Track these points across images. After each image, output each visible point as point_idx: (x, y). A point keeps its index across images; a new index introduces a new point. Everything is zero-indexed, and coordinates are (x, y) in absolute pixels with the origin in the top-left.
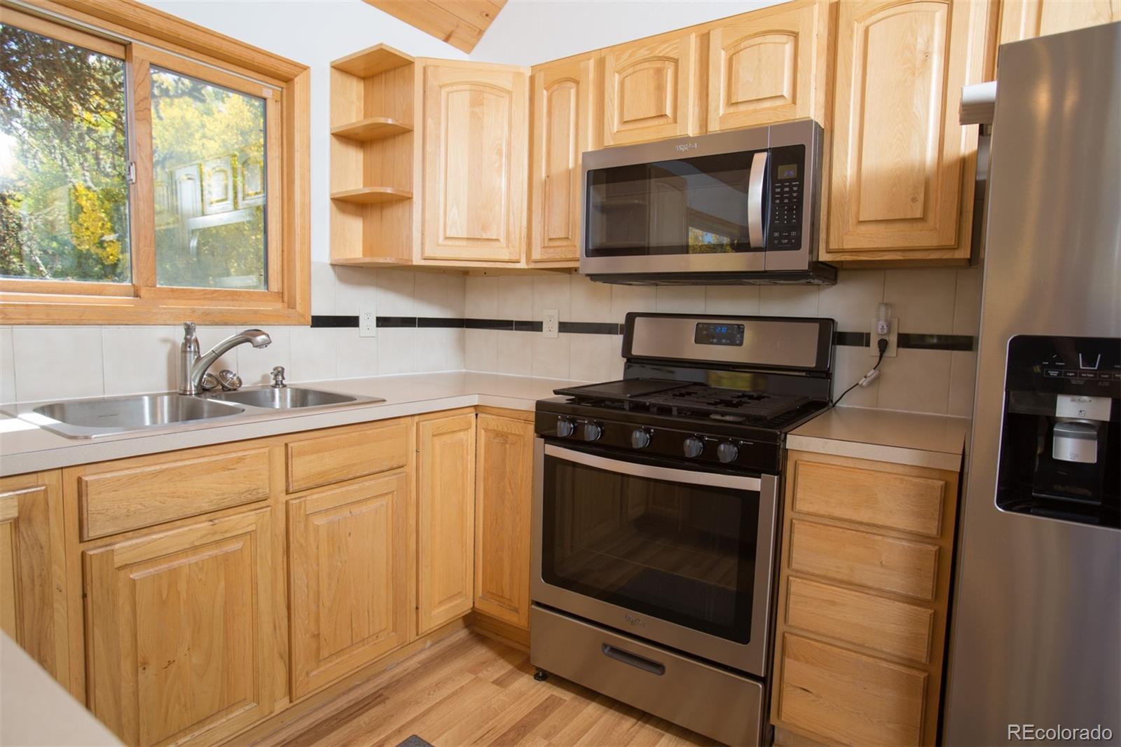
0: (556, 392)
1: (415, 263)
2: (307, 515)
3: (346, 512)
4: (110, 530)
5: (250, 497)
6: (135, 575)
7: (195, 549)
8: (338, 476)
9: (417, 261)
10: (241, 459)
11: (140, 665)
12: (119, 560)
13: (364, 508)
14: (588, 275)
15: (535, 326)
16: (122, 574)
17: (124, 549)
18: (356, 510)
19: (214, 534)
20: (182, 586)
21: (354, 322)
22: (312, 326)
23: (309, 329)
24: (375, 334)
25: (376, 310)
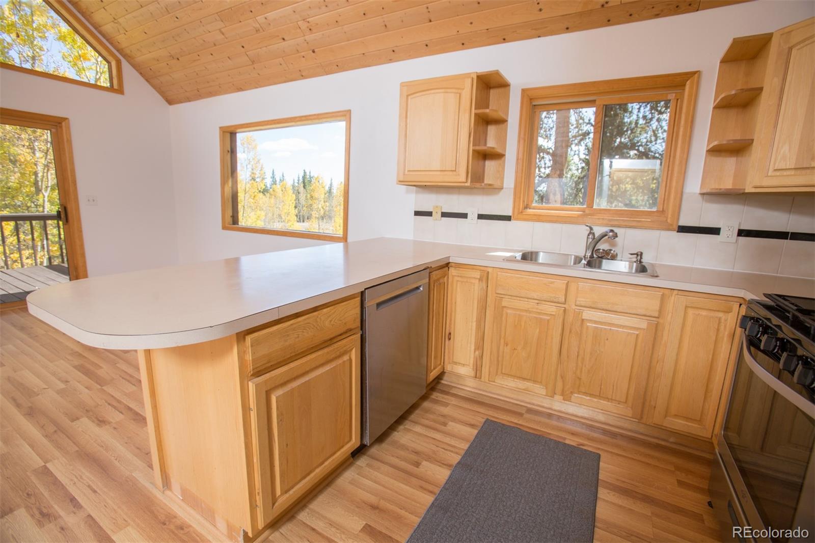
2: (583, 319)
5: (556, 301)
6: (508, 311)
7: (529, 312)
10: (553, 283)
11: (506, 344)
12: (504, 304)
16: (504, 309)
17: (506, 301)
19: (537, 308)
20: (523, 323)
21: (715, 231)
22: (678, 232)
23: (675, 233)
24: (735, 241)
25: (740, 224)
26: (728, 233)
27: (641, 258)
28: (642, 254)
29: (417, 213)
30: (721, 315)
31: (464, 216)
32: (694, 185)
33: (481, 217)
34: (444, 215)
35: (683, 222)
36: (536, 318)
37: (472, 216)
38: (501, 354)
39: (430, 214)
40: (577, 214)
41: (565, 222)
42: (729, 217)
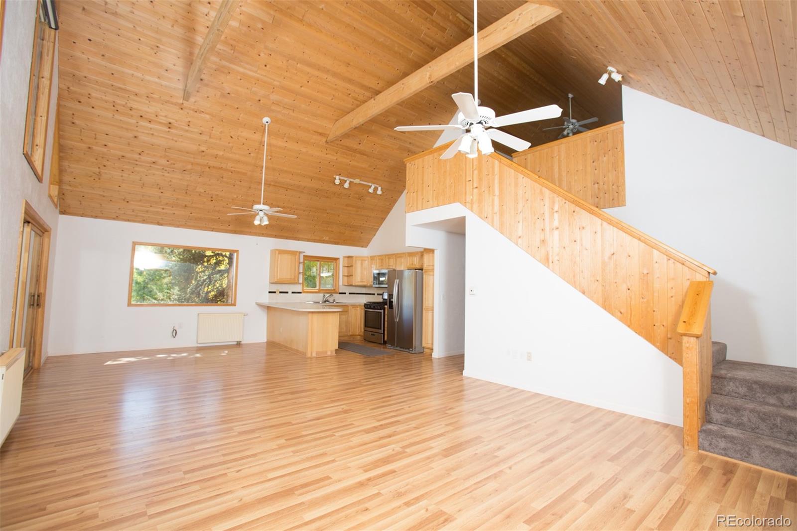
0: (366, 302)
9: (353, 285)
14: (374, 287)
21: (345, 293)
24: (349, 295)
25: (350, 292)
26: (347, 294)
28: (335, 300)
29: (270, 292)
32: (341, 283)
33: (293, 293)
34: (280, 292)
35: (340, 292)
37: (290, 292)
39: (275, 292)
40: (317, 291)
41: (316, 292)
42: (348, 290)
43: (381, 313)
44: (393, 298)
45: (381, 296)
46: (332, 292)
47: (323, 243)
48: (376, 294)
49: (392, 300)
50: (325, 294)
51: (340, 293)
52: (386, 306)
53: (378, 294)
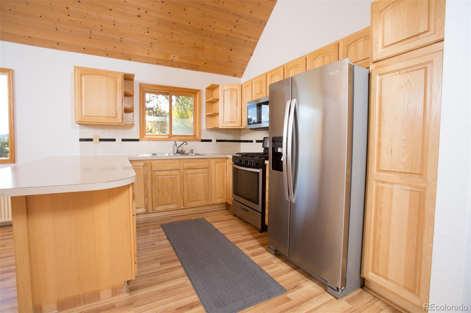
0: (236, 154)
1: (220, 128)
2: (187, 174)
3: (195, 175)
4: (155, 170)
5: (177, 169)
6: (158, 177)
7: (167, 175)
8: (193, 168)
9: (220, 127)
10: (175, 162)
11: (159, 192)
12: (156, 175)
13: (199, 175)
14: (250, 129)
15: (252, 141)
16: (156, 177)
17: (157, 173)
18: (197, 175)
19: (170, 173)
20: (165, 181)
21: (210, 141)
22: (201, 141)
23: (200, 142)
24: (216, 143)
25: (216, 138)
26: (214, 141)
27: (193, 151)
28: (193, 150)
29: (81, 140)
30: (223, 163)
31: (114, 140)
32: (204, 127)
33: (123, 140)
34: (101, 140)
35: (203, 138)
36: (170, 177)
37: (119, 140)
38: (157, 197)
39: (91, 140)
40: (167, 137)
41: (164, 140)
42: (213, 136)
43: (258, 173)
44: (281, 146)
45: (262, 144)
46: (185, 139)
47: (173, 66)
48: (254, 141)
49: (279, 150)
50: (177, 142)
51: (203, 141)
52: (267, 162)
53: (257, 141)
